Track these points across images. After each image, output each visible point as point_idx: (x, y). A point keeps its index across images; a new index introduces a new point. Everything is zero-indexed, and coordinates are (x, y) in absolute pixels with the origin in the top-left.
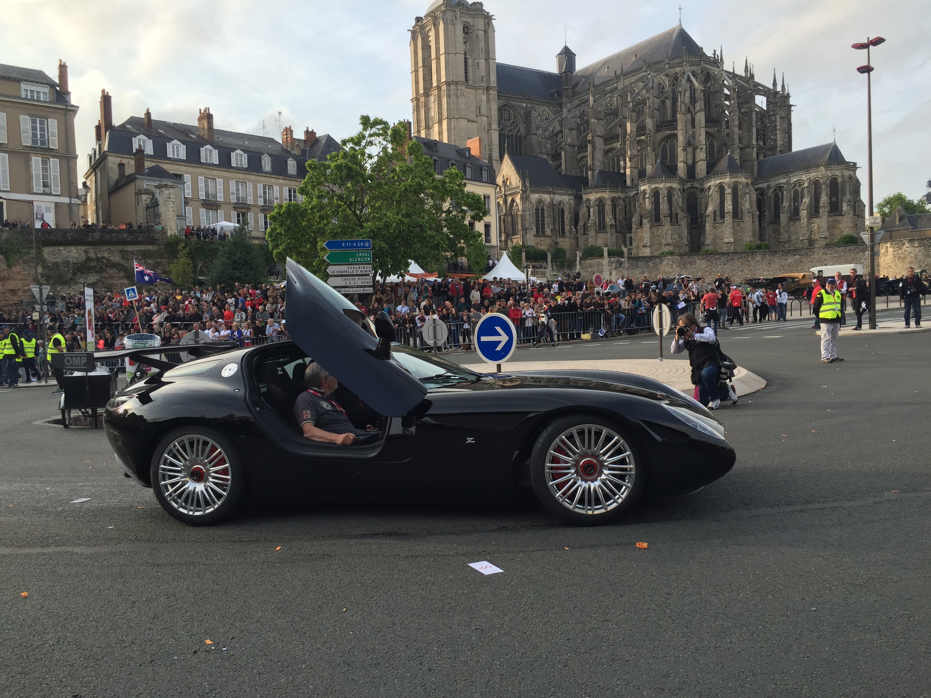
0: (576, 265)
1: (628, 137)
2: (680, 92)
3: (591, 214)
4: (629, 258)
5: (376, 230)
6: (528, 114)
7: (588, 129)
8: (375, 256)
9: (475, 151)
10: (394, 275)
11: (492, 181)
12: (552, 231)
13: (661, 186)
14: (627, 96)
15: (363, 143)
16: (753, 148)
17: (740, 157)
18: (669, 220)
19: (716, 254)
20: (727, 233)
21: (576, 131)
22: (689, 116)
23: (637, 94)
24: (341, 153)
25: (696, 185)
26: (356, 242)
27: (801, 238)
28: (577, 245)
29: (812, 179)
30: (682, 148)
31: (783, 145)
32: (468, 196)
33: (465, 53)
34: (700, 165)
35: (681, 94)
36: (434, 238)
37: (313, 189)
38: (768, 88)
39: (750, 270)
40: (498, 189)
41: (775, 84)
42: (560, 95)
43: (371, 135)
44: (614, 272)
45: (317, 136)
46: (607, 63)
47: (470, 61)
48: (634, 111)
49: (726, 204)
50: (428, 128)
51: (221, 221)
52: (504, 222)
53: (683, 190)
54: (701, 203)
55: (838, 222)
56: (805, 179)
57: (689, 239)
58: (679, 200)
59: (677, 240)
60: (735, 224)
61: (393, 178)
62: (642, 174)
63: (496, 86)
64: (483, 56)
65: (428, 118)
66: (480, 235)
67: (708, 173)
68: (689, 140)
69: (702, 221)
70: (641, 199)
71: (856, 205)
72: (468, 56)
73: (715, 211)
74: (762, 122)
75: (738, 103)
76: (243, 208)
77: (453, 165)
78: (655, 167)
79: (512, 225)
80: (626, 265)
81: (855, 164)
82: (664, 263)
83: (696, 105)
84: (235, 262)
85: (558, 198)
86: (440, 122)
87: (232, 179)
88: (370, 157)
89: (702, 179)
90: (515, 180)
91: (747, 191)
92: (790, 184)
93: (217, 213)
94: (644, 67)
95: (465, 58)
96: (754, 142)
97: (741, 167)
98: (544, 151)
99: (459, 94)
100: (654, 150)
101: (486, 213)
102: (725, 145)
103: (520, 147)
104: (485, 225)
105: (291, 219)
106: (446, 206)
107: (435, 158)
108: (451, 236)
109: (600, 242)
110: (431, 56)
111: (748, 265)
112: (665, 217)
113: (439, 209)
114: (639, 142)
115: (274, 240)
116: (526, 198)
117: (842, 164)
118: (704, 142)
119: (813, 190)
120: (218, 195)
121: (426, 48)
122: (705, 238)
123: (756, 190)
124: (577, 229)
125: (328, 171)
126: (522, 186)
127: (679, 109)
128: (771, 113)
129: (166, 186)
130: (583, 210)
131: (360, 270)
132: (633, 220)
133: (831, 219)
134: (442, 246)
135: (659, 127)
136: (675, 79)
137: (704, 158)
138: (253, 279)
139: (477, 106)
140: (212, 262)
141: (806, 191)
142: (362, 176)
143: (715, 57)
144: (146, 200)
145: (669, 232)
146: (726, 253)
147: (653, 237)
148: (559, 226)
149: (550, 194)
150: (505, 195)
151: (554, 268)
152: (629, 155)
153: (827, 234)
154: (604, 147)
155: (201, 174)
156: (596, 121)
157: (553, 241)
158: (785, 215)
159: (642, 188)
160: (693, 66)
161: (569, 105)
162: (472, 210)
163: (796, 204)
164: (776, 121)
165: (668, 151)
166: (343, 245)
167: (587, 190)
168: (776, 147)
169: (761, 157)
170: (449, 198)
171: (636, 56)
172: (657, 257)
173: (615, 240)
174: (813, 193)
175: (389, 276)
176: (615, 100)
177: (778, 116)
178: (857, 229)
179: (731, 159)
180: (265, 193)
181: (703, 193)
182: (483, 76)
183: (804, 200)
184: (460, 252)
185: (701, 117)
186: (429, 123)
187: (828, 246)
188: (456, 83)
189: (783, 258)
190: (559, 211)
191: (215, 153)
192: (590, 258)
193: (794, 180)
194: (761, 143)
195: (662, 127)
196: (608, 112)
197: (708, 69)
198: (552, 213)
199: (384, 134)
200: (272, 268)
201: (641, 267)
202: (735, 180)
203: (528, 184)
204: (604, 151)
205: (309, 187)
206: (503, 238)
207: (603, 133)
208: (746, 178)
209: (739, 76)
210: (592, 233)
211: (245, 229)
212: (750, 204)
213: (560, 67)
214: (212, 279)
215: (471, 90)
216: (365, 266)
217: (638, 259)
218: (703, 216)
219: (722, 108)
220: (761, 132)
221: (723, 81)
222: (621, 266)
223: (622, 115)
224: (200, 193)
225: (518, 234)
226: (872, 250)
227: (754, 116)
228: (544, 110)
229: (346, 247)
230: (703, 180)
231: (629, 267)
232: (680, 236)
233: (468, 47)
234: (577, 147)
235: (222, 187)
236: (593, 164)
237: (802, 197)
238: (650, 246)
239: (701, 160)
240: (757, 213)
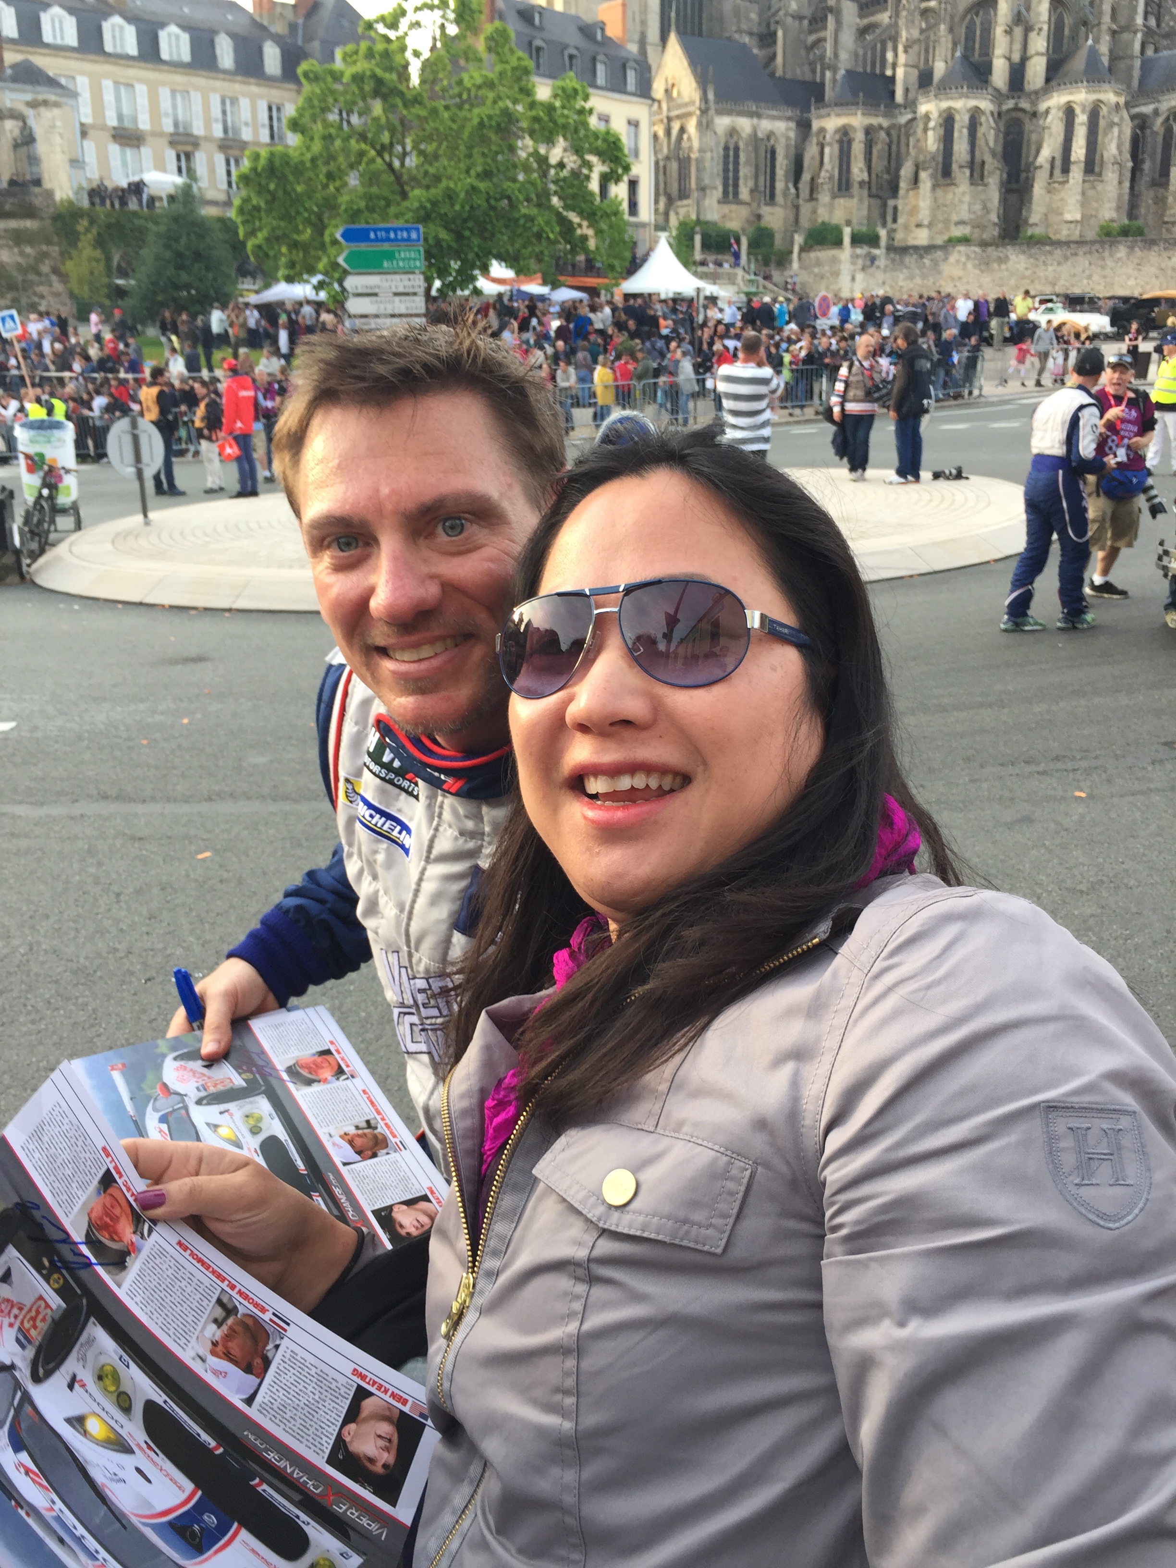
0: (790, 262)
3: (826, 159)
4: (890, 248)
5: (429, 205)
9: (614, 29)
11: (644, 91)
12: (752, 191)
13: (959, 104)
16: (1135, 33)
17: (1111, 51)
18: (968, 174)
19: (1046, 244)
20: (1071, 201)
24: (363, 49)
25: (1024, 104)
28: (797, 221)
30: (1003, 28)
34: (1036, 65)
37: (314, 120)
40: (656, 106)
44: (860, 276)
49: (1074, 145)
51: (148, 170)
52: (665, 174)
53: (999, 114)
54: (1029, 140)
57: (1001, 211)
58: (989, 134)
59: (979, 213)
60: (1087, 185)
62: (925, 80)
67: (1048, 80)
68: (1019, 13)
69: (1027, 178)
70: (919, 131)
73: (1053, 158)
76: (187, 144)
77: (571, 55)
78: (950, 64)
79: (680, 180)
80: (882, 262)
82: (952, 259)
84: (180, 255)
85: (766, 125)
87: (164, 84)
89: (1036, 93)
90: (688, 88)
91: (1116, 120)
93: (140, 153)
96: (1139, 20)
97: (1110, 70)
98: (744, 27)
100: (951, 30)
101: (630, 163)
102: (1085, 23)
103: (701, 17)
104: (629, 182)
105: (276, 181)
107: (538, 40)
109: (838, 216)
111: (1102, 266)
112: (961, 167)
114: (925, 13)
115: (246, 221)
116: (707, 124)
118: (1045, 16)
120: (140, 116)
122: (1029, 210)
123: (1133, 118)
126: (701, 100)
129: (45, 103)
130: (811, 151)
131: (402, 284)
132: (902, 172)
137: (1044, 50)
138: (212, 287)
140: (138, 253)
144: (11, 131)
145: (967, 198)
146: (1066, 242)
147: (936, 206)
148: (765, 181)
149: (752, 118)
150: (667, 118)
151: (753, 266)
152: (904, 39)
154: (858, 20)
155: (107, 76)
157: (752, 212)
159: (924, 108)
162: (604, 162)
165: (978, 32)
167: (821, 111)
169: (1150, 52)
170: (562, 139)
172: (940, 246)
173: (865, 213)
179: (1093, 54)
180: (224, 113)
181: (1034, 120)
189: (1165, 254)
190: (766, 152)
191: (130, 32)
192: (819, 247)
194: (1152, 22)
198: (753, 155)
200: (242, 263)
201: (909, 268)
202: (1095, 97)
203: (711, 96)
204: (858, 30)
205: (307, 117)
206: (662, 206)
208: (1117, 93)
210: (824, 197)
211: (192, 189)
212: (1118, 147)
214: (139, 287)
217: (905, 250)
218: (1031, 168)
222: (873, 263)
224: (107, 113)
225: (688, 198)
230: (1038, 95)
231: (886, 266)
232: (984, 207)
234: (806, 22)
235: (146, 102)
236: (836, 55)
238: (930, 226)
239: (1038, 54)
240: (1130, 164)
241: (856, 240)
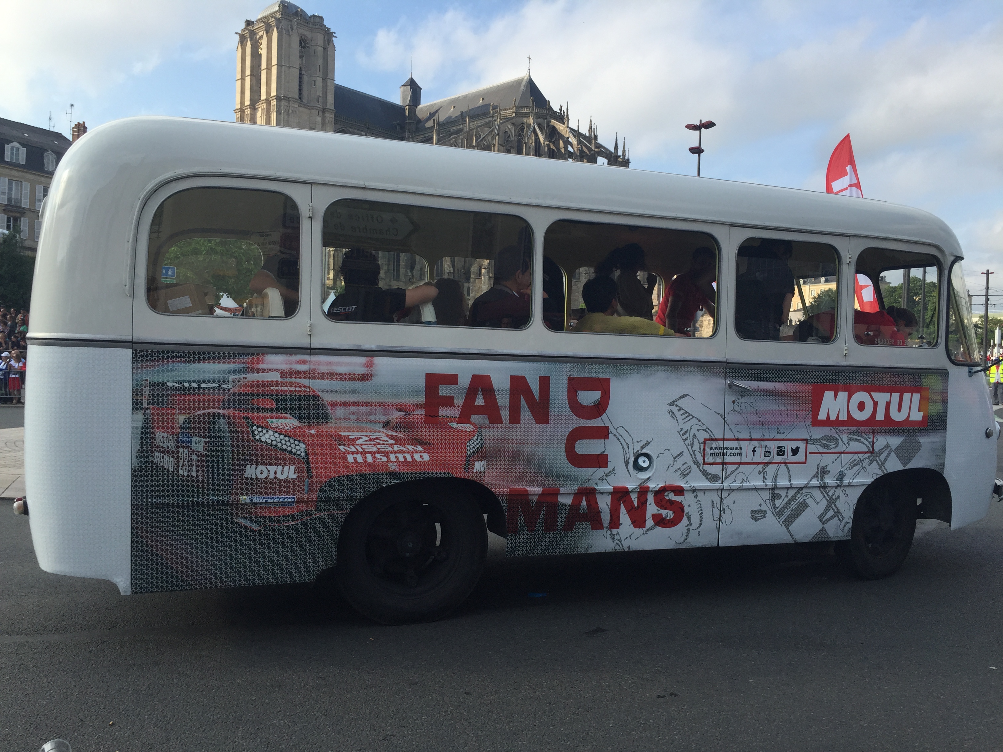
2: (525, 143)
23: (483, 139)
33: (300, 68)
38: (610, 152)
41: (616, 148)
42: (403, 129)
46: (454, 102)
47: (305, 78)
63: (333, 108)
64: (321, 74)
72: (303, 72)
87: (4, 176)
95: (300, 74)
99: (290, 112)
110: (261, 66)
121: (256, 56)
124: (412, 274)
136: (521, 129)
143: (561, 113)
160: (539, 118)
171: (483, 99)
176: (460, 142)
182: (319, 96)
188: (289, 100)
197: (554, 124)
209: (583, 135)
213: (404, 99)
215: (305, 109)
221: (568, 138)
233: (304, 62)
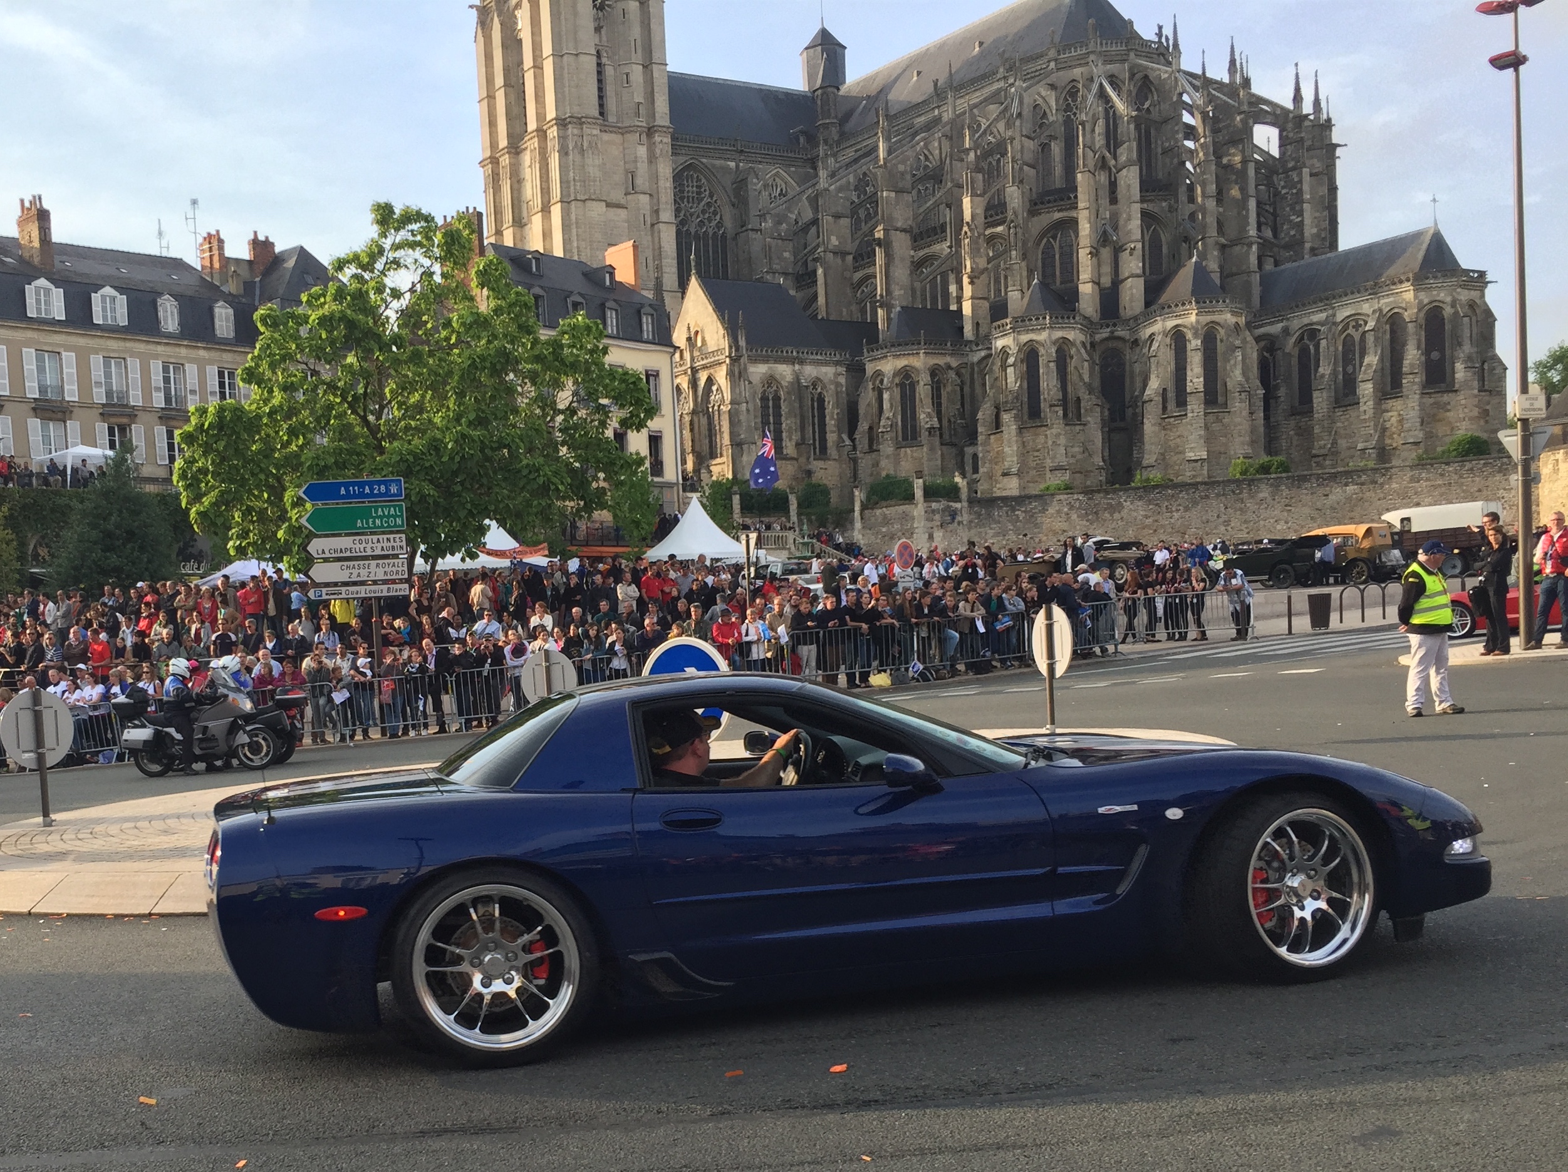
0: (852, 522)
1: (965, 228)
2: (1083, 124)
3: (886, 405)
4: (971, 501)
5: (411, 459)
6: (740, 185)
7: (876, 213)
8: (412, 514)
9: (625, 274)
10: (453, 554)
11: (663, 338)
12: (797, 445)
13: (1042, 336)
14: (963, 137)
15: (379, 266)
16: (1250, 245)
17: (1221, 267)
18: (1061, 413)
19: (1167, 487)
20: (1191, 438)
21: (848, 220)
22: (1103, 178)
23: (985, 130)
24: (332, 288)
25: (1121, 332)
26: (370, 484)
27: (1360, 446)
28: (855, 476)
29: (1385, 310)
30: (1088, 250)
31: (1318, 235)
32: (612, 373)
33: (598, 52)
34: (1131, 288)
35: (1084, 129)
36: (538, 470)
37: (273, 366)
38: (1282, 108)
39: (1246, 522)
40: (677, 355)
41: (1298, 98)
42: (812, 140)
43: (396, 247)
44: (938, 535)
45: (277, 249)
46: (916, 64)
47: (609, 71)
48: (978, 169)
49: (1189, 373)
50: (519, 223)
51: (75, 445)
52: (692, 430)
53: (1093, 345)
54: (1132, 372)
55: (1445, 407)
56: (1370, 312)
57: (1106, 454)
58: (1082, 368)
59: (1079, 457)
60: (1211, 418)
61: (447, 339)
62: (999, 310)
63: (667, 123)
64: (638, 57)
65: (520, 201)
66: (640, 461)
67: (1148, 304)
68: (1105, 232)
69: (1135, 414)
70: (996, 368)
71: (1486, 366)
72: (604, 60)
73: (1165, 390)
74: (1270, 185)
75: (1214, 143)
76: (122, 415)
77: (576, 306)
78: (1028, 294)
79: (710, 436)
80: (965, 517)
81: (1482, 274)
82: (1051, 511)
83: (1119, 151)
84: (108, 535)
85: (810, 371)
86: (546, 209)
87: (95, 352)
88: (396, 294)
89: (1136, 318)
90: (715, 336)
91: (1238, 343)
92: (1335, 324)
93: (65, 426)
94: (1001, 70)
95: (599, 65)
96: (1252, 232)
97: (1222, 287)
98: (776, 267)
99: (585, 144)
100: (1024, 257)
101: (653, 411)
102: (1186, 239)
103: (725, 259)
104: (650, 436)
105: (225, 438)
106: (564, 398)
107: (537, 290)
108: (577, 465)
109: (906, 468)
110: (522, 63)
111: (1241, 509)
112: (1051, 406)
113: (547, 403)
114: (991, 240)
115: (190, 485)
116: (740, 373)
117: (1452, 276)
118: (1137, 235)
119: (1388, 336)
120: (66, 387)
121: (512, 43)
122: (1141, 451)
123: (1258, 339)
124: (853, 440)
125: (304, 332)
126: (730, 347)
127: (1081, 162)
128: (1291, 165)
130: (867, 397)
131: (379, 546)
132: (980, 415)
133: (1429, 401)
134: (557, 489)
135: (1035, 204)
136: (1071, 94)
137: (1139, 271)
138: (146, 569)
139: (627, 172)
140: (57, 536)
141: (1370, 338)
142: (378, 337)
143: (1160, 42)
145: (1062, 440)
146: (1190, 484)
147: (1024, 452)
148: (814, 432)
149: (793, 364)
150: (692, 368)
151: (805, 527)
152: (969, 269)
153: (1420, 436)
154: (912, 253)
155: (28, 343)
156: (893, 194)
157: (800, 467)
158: (1325, 394)
159: (999, 343)
160: (1111, 62)
161: (831, 161)
162: (622, 406)
163: (1350, 369)
164: (1300, 182)
165: (1057, 257)
166: (343, 491)
167: (876, 353)
168: (1302, 242)
169: (1269, 266)
170: (570, 383)
171: (981, 44)
172: (1036, 496)
173: (939, 462)
174: (1387, 343)
175: (443, 558)
176: (937, 147)
177: (1306, 171)
178: (1487, 422)
179: (1200, 270)
180: (167, 380)
181: (1138, 350)
182: (639, 104)
183: (1367, 360)
184: (594, 501)
185: (1130, 179)
186: (520, 212)
187: (1421, 463)
188: (580, 121)
189: (1321, 491)
190: (812, 400)
191: (58, 295)
192: (884, 503)
193: (1341, 315)
194: (1268, 233)
195: (1042, 203)
196: (920, 173)
197: (1147, 68)
198: (797, 405)
199: (423, 243)
200: (187, 545)
201: (999, 522)
202: (1209, 318)
203: (742, 343)
204: (912, 262)
205: (264, 365)
206: (690, 466)
207: (910, 222)
208: (1234, 313)
209: (1216, 82)
210: (887, 448)
211: (126, 460)
212: (1244, 374)
213: (811, 77)
214: (59, 573)
215: (613, 136)
216: (391, 536)
217: (991, 502)
218: (1138, 403)
219: (1179, 155)
220: (1267, 207)
221: (1181, 95)
222: (953, 519)
223: (952, 181)
224: (27, 384)
225: (721, 456)
226: (1526, 471)
227: (1251, 172)
228: (777, 174)
229: (348, 495)
230: (1137, 321)
231: (971, 522)
232: (1085, 450)
233: (604, 39)
234: (850, 258)
235: (75, 371)
236: (888, 291)
237: (1363, 353)
238: (1019, 474)
239: (1133, 276)
240: (1261, 392)
241: (931, 493)
